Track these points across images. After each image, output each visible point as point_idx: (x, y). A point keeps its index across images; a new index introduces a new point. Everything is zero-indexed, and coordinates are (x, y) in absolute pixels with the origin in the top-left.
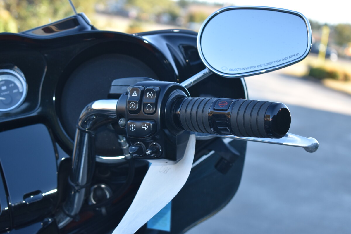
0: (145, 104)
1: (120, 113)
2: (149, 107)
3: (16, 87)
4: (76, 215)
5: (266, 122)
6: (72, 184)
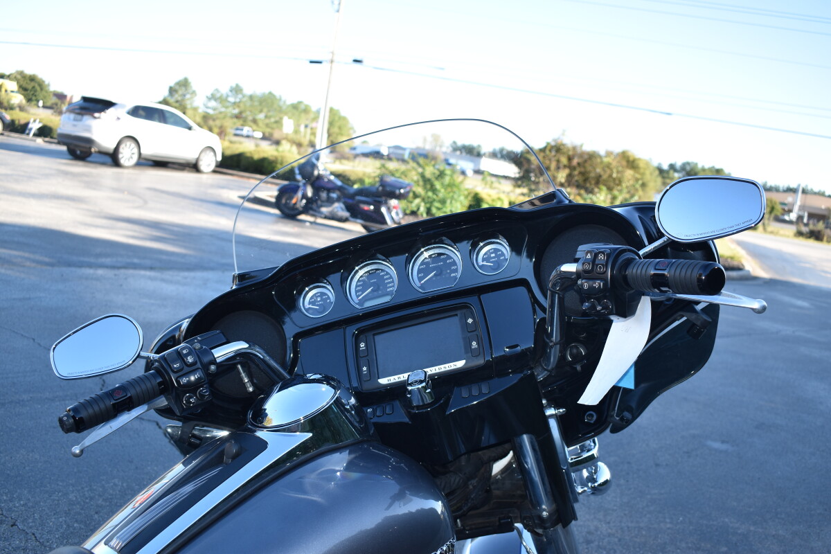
0: (597, 265)
1: (578, 275)
2: (600, 268)
3: (503, 254)
4: (553, 369)
5: (699, 280)
6: (548, 341)
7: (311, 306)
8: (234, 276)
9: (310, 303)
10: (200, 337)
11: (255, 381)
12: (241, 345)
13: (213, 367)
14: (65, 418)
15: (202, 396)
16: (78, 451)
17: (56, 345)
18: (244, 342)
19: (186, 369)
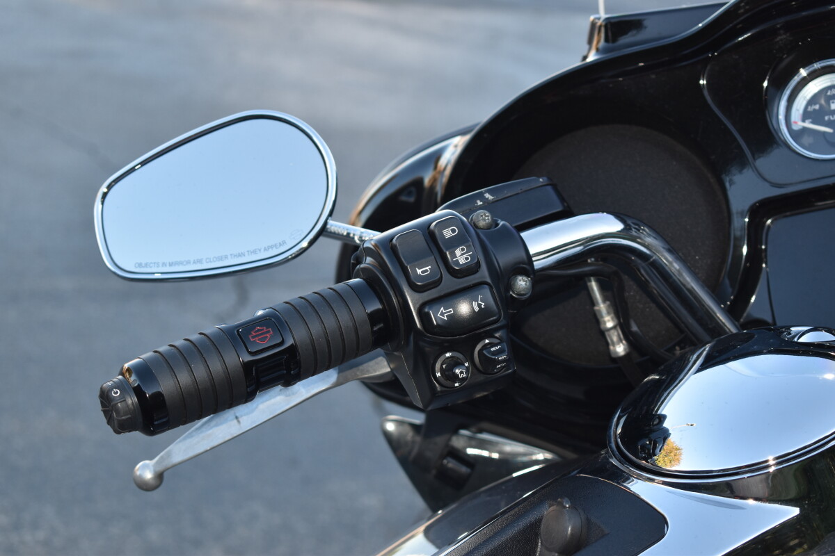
7: (808, 124)
8: (593, 25)
9: (806, 115)
10: (490, 192)
11: (634, 328)
12: (602, 226)
13: (522, 283)
14: (116, 394)
15: (488, 362)
16: (148, 475)
17: (110, 187)
18: (611, 217)
19: (449, 283)
